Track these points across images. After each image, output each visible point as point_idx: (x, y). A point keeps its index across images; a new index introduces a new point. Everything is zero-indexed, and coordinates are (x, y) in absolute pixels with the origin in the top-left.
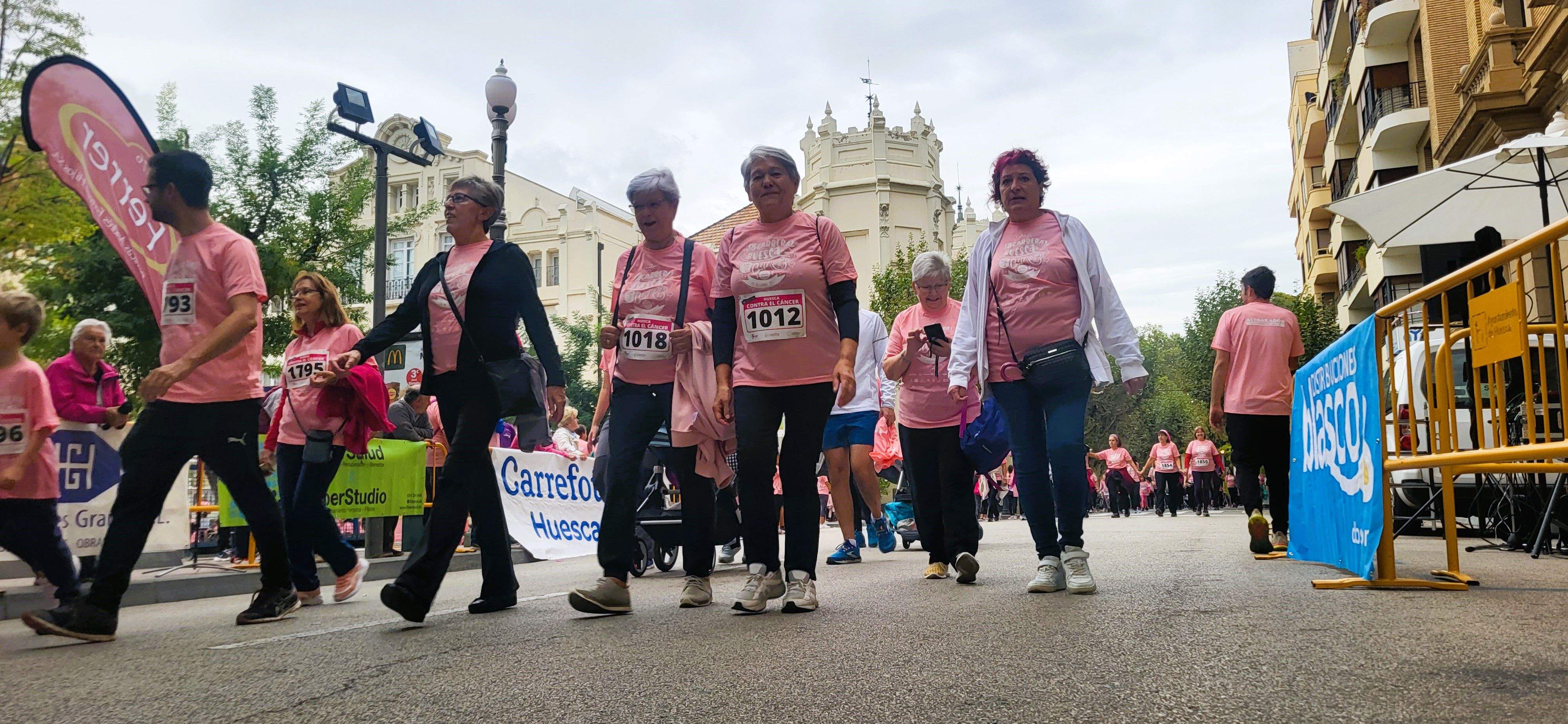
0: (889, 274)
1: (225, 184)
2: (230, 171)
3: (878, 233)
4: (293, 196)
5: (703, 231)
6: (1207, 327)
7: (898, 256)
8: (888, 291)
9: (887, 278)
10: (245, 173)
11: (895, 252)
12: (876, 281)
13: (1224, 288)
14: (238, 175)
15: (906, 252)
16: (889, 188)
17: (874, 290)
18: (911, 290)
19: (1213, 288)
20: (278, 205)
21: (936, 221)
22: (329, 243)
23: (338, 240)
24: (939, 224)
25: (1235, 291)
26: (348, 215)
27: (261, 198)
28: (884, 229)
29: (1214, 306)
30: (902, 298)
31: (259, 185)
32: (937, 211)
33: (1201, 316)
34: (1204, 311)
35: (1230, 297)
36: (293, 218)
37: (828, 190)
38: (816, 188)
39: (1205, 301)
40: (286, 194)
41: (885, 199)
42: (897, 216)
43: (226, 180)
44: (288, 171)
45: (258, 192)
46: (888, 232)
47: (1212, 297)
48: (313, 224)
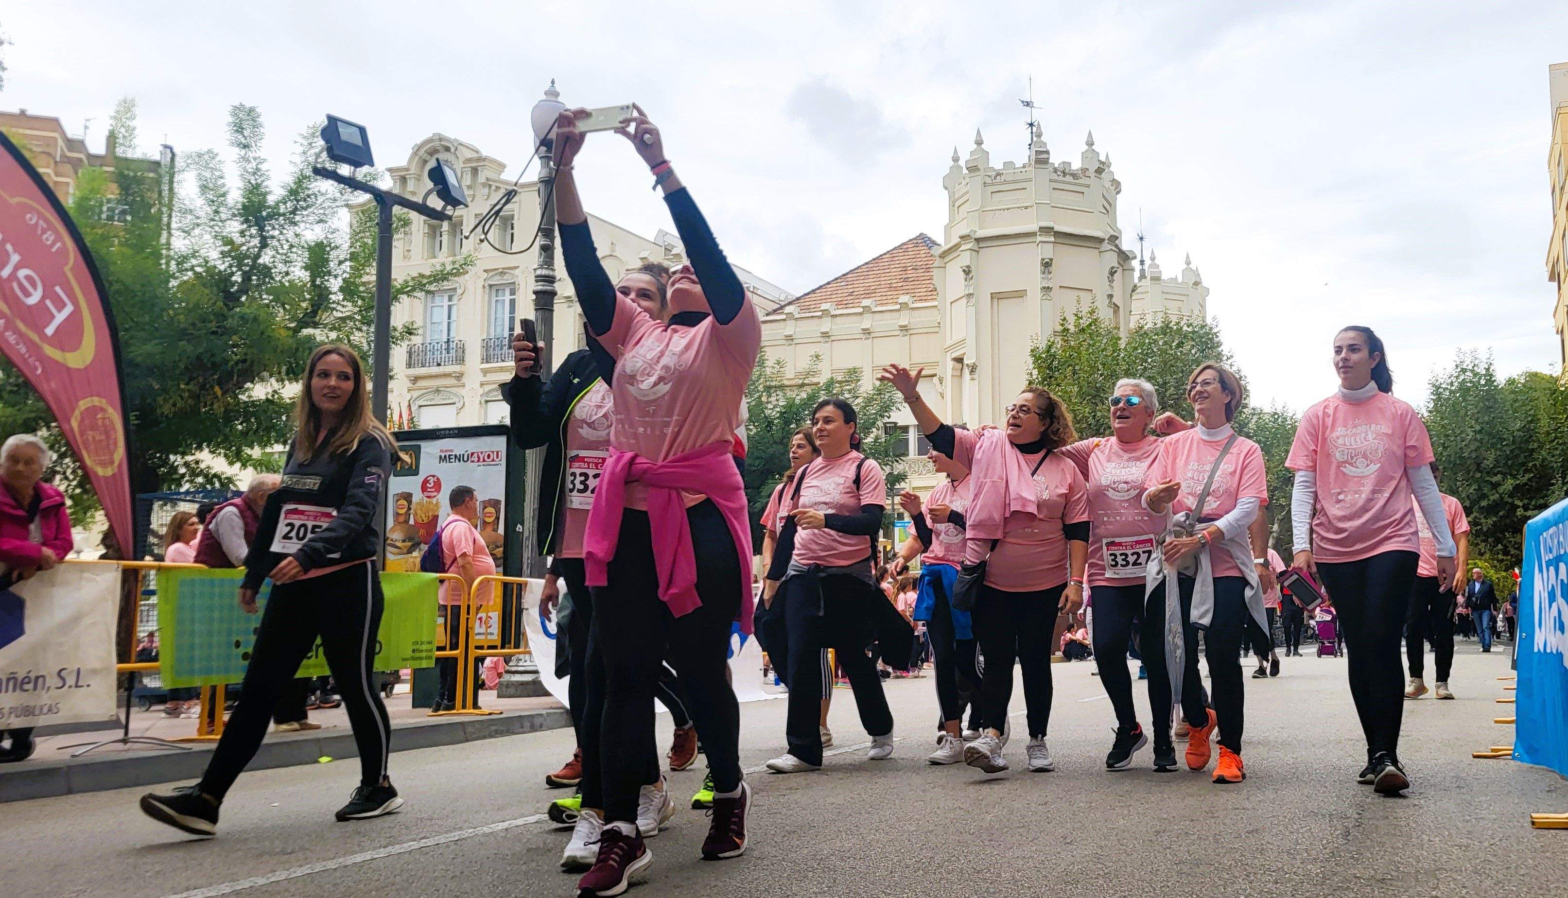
0: (1050, 347)
1: (197, 231)
2: (202, 214)
3: (1039, 295)
4: (286, 247)
5: (820, 287)
6: (1442, 418)
7: (1062, 325)
8: (1049, 368)
9: (1048, 351)
10: (223, 216)
11: (1058, 320)
12: (1034, 356)
13: (1464, 371)
14: (214, 220)
15: (1071, 319)
16: (1052, 239)
17: (1031, 366)
18: (1077, 367)
19: (1451, 369)
20: (265, 259)
21: (1111, 281)
22: (332, 306)
23: (345, 303)
24: (1114, 284)
25: (1475, 375)
26: (358, 270)
27: (245, 248)
28: (1047, 289)
29: (1451, 392)
30: (1066, 377)
31: (242, 233)
32: (1112, 268)
33: (1436, 405)
34: (1439, 399)
35: (1471, 382)
36: (287, 274)
37: (978, 240)
38: (962, 237)
39: (1440, 387)
40: (277, 244)
41: (1048, 252)
42: (1061, 274)
43: (198, 225)
44: (280, 215)
45: (238, 240)
46: (1051, 294)
47: (1449, 381)
48: (313, 281)
